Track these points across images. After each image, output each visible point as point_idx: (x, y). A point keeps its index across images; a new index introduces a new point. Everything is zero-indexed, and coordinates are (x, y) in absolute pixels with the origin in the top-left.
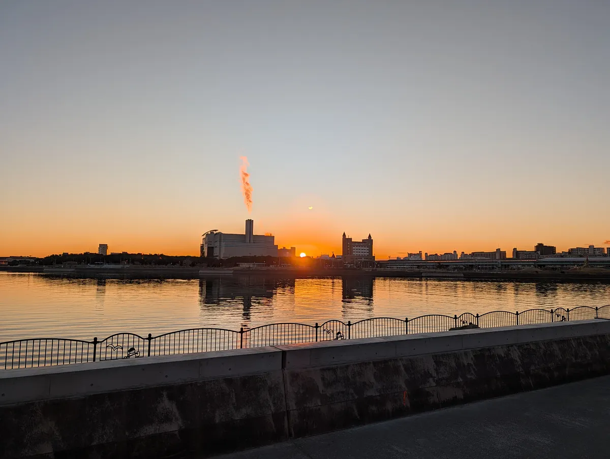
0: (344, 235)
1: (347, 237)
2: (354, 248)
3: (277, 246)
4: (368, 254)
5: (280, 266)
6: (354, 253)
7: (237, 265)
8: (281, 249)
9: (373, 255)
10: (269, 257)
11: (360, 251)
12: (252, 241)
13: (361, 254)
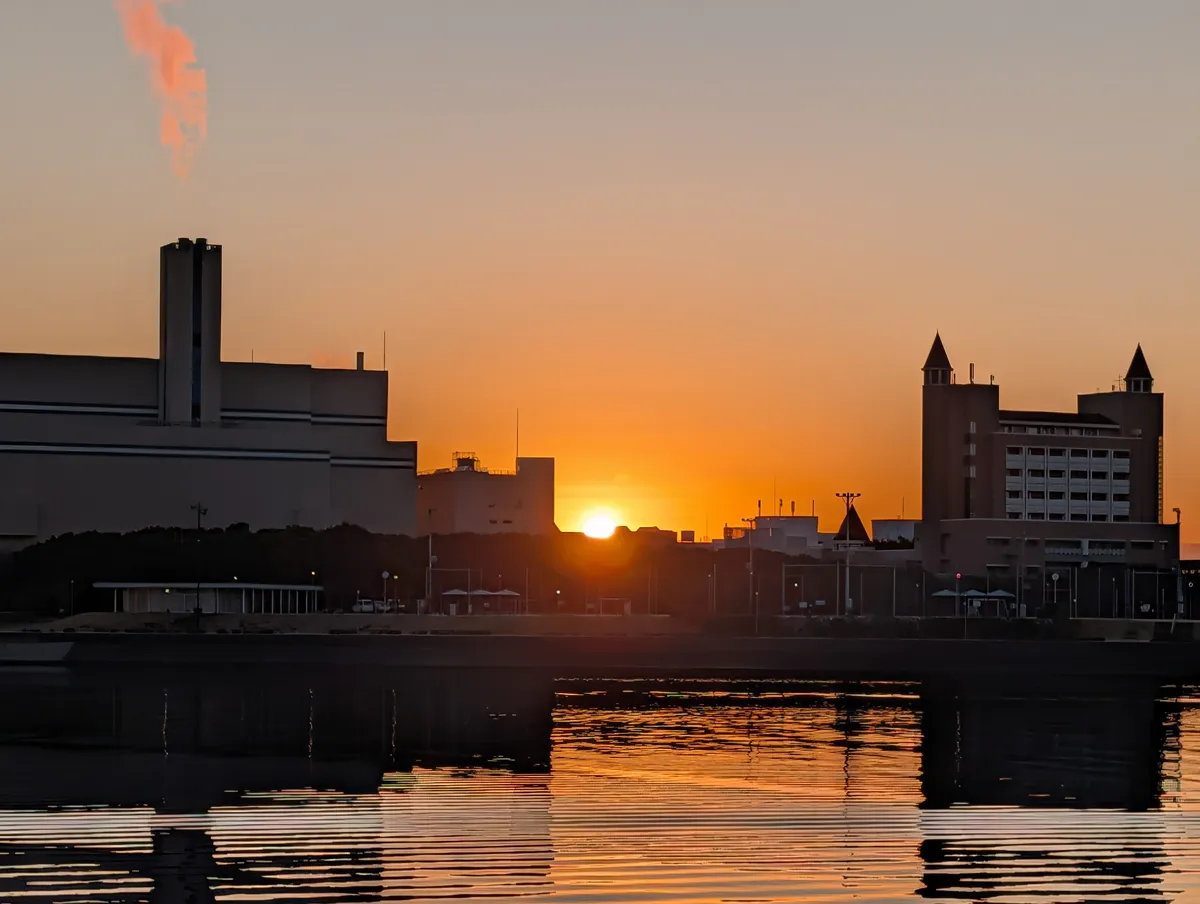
0: (938, 359)
1: (960, 377)
2: (1012, 462)
3: (412, 446)
4: (1124, 507)
5: (440, 605)
6: (1012, 505)
7: (103, 602)
8: (442, 475)
9: (1168, 518)
10: (347, 533)
11: (1056, 484)
12: (210, 411)
13: (1066, 507)
